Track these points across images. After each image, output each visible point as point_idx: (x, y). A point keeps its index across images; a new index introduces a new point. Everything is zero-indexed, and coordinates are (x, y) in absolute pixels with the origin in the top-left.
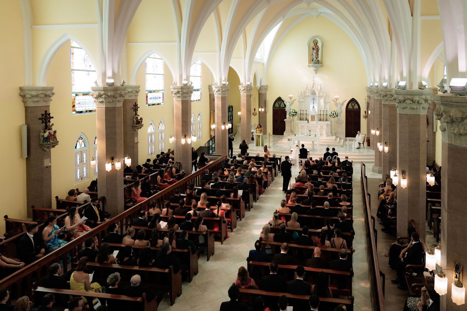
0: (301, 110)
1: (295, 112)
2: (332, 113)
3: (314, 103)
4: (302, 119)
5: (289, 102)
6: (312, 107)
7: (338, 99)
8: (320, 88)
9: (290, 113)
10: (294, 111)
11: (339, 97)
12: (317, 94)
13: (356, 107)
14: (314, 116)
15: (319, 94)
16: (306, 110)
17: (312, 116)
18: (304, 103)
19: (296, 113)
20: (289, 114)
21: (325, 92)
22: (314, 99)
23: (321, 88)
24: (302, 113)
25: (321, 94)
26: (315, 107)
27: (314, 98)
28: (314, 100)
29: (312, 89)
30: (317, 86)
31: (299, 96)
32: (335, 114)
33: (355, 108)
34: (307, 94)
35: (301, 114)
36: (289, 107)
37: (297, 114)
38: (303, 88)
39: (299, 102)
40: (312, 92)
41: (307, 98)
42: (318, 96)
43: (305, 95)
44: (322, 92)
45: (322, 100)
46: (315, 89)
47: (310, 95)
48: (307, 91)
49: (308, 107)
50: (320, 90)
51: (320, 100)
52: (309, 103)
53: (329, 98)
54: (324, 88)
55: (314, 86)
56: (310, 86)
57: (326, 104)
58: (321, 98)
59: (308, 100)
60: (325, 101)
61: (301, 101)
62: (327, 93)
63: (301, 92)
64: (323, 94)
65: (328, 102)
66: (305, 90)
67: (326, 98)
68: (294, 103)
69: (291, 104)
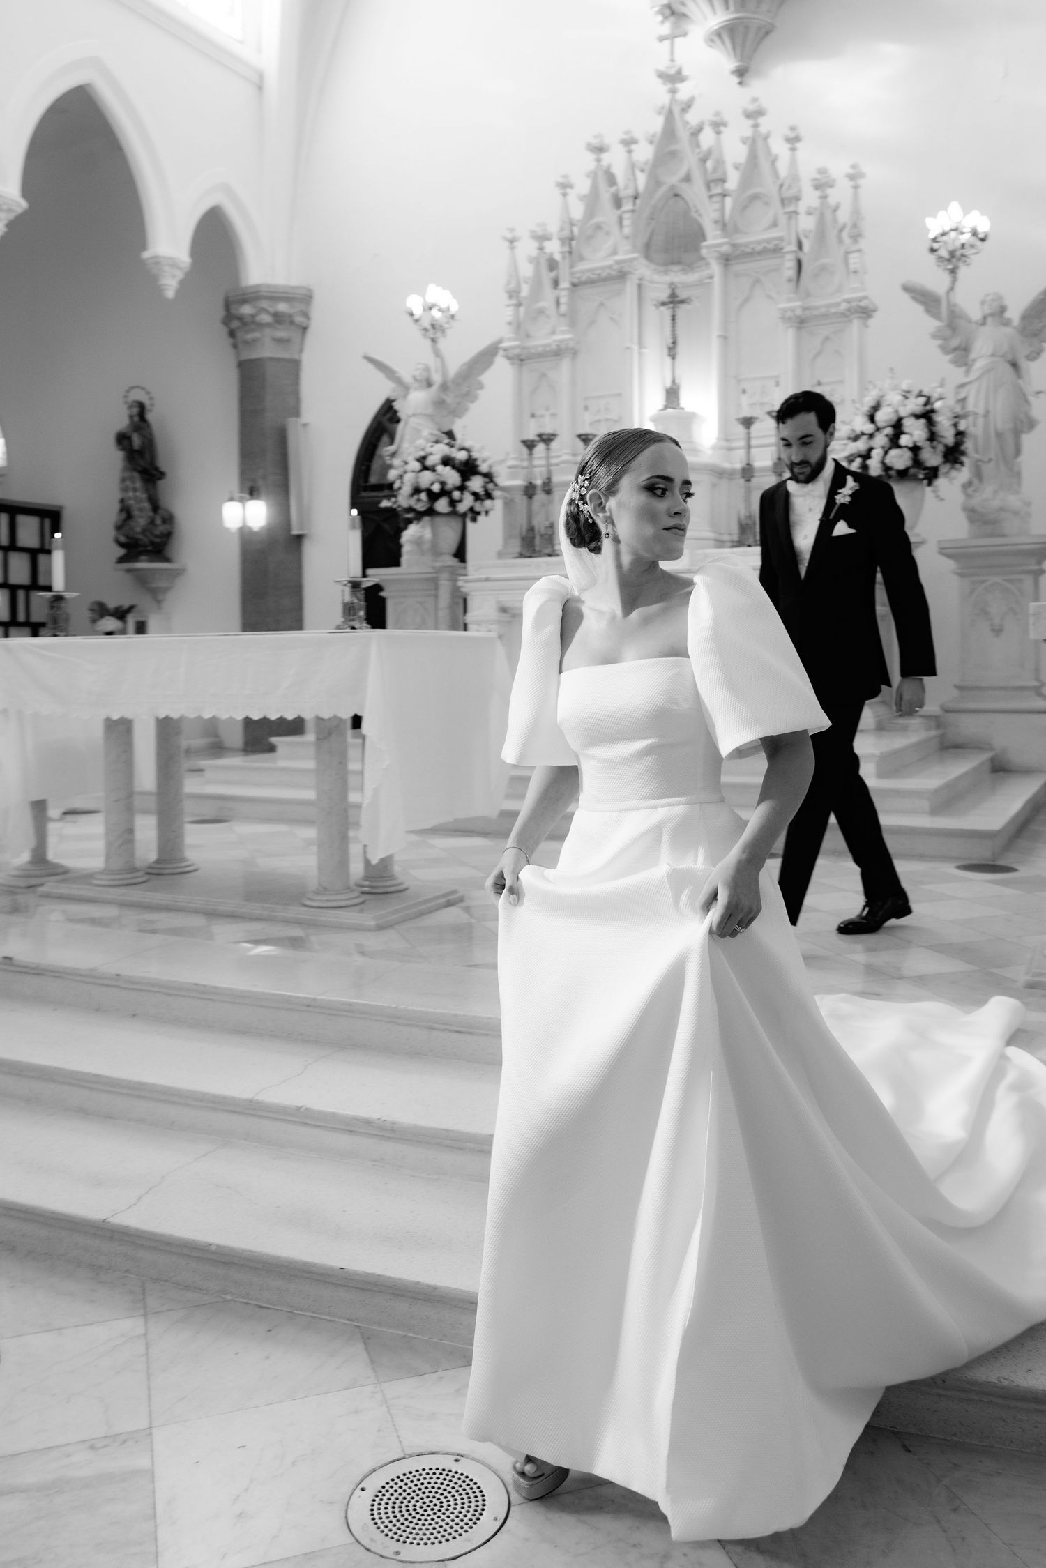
0: (530, 446)
2: (883, 416)
3: (672, 351)
5: (429, 384)
7: (963, 250)
12: (714, 239)
15: (729, 229)
18: (565, 364)
19: (469, 473)
21: (810, 198)
22: (674, 300)
23: (753, 157)
24: (539, 478)
25: (756, 234)
26: (686, 400)
27: (682, 294)
28: (682, 310)
29: (655, 182)
30: (705, 142)
31: (525, 290)
32: (915, 432)
34: (598, 259)
37: (476, 482)
38: (565, 186)
39: (520, 360)
40: (652, 219)
41: (602, 304)
42: (726, 260)
43: (583, 272)
44: (766, 204)
45: (770, 297)
46: (684, 186)
47: (632, 260)
48: (597, 220)
49: (619, 395)
50: (746, 181)
51: (747, 300)
52: (628, 348)
53: (859, 251)
54: (793, 140)
55: (673, 147)
56: (630, 152)
57: (827, 339)
58: (757, 281)
59: (612, 319)
60: (805, 309)
61: (540, 349)
62: (832, 201)
63: (542, 238)
64: (783, 220)
65: (844, 306)
66: (577, 212)
67: (823, 268)
68: (481, 386)
69: (444, 397)
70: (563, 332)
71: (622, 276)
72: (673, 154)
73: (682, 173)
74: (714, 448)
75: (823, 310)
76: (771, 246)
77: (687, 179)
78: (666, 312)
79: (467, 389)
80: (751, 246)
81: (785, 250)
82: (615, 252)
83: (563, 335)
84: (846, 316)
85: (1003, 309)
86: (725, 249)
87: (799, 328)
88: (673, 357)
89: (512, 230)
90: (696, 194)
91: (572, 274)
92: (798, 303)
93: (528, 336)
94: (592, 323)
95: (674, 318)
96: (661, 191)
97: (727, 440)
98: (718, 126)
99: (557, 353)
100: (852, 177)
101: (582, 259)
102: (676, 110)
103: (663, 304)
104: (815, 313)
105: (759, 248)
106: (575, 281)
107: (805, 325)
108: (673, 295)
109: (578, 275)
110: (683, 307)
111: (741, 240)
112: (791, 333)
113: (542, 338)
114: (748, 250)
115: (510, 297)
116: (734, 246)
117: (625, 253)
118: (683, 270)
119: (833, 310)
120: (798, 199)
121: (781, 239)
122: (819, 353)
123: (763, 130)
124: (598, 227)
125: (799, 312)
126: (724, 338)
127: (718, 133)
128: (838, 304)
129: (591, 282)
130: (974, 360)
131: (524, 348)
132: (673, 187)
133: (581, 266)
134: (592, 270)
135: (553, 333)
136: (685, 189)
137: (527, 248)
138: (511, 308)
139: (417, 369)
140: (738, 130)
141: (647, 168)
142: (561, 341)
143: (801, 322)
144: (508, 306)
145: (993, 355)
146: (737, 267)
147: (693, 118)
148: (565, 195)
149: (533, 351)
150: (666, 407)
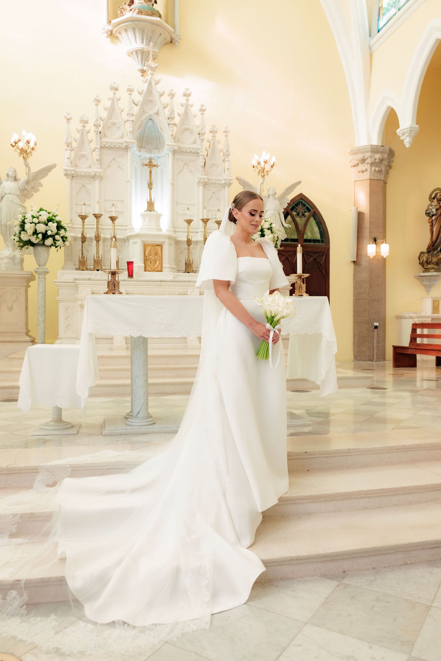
0: (83, 218)
1: (50, 220)
3: (150, 185)
4: (90, 264)
5: (15, 179)
6: (145, 207)
7: (267, 167)
8: (182, 110)
9: (22, 225)
10: (44, 217)
11: (273, 160)
12: (168, 141)
13: (312, 231)
14: (160, 246)
15: (175, 138)
16: (113, 219)
17: (145, 246)
18: (97, 182)
19: (59, 227)
20: (17, 229)
21: (208, 136)
22: (151, 165)
23: (186, 112)
24: (90, 234)
25: (188, 143)
26: (157, 207)
27: (154, 162)
28: (154, 169)
29: (143, 111)
30: (165, 99)
31: (75, 144)
33: (308, 235)
34: (114, 138)
35: (84, 239)
36: (17, 200)
37: (62, 232)
38: (97, 101)
39: (72, 176)
40: (141, 127)
41: (114, 159)
42: (174, 152)
43: (107, 143)
44: (191, 133)
45: (190, 171)
46: (156, 116)
47: (133, 143)
48: (112, 120)
49: (123, 201)
50: (183, 122)
51: (181, 171)
52: (129, 181)
53: (229, 161)
54: (202, 111)
55: (151, 99)
56: (130, 94)
57: (214, 193)
58: (186, 164)
59: (119, 167)
60: (208, 179)
61: (83, 174)
62: (217, 139)
63: (85, 122)
64: (198, 142)
65: (224, 181)
66: (104, 115)
67: (214, 165)
68: (41, 186)
69: (26, 187)
70: (96, 168)
71: (127, 148)
72: (151, 101)
73: (155, 110)
74: (168, 231)
75: (214, 181)
76: (193, 151)
77: (157, 113)
78: (147, 169)
79: (33, 185)
80: (186, 149)
81: (200, 154)
82: (122, 137)
83: (95, 169)
84: (224, 185)
85: (275, 194)
86: (176, 148)
87: (204, 187)
88: (150, 189)
89: (68, 114)
90: (161, 121)
91: (101, 142)
92: (206, 177)
93: (76, 166)
94: (109, 166)
95: (151, 172)
96: (146, 116)
97: (173, 228)
98: (172, 96)
99: (94, 177)
100: (225, 132)
101: (105, 136)
102: (153, 83)
103: (146, 165)
104: (211, 182)
105: (188, 151)
106: (103, 146)
107: (206, 186)
108: (150, 162)
109: (104, 143)
110: (155, 168)
111: (182, 146)
112: (201, 188)
113: (84, 168)
114: (184, 150)
115: (68, 146)
116: (179, 147)
117: (129, 139)
118: (147, 152)
119: (218, 182)
120: (204, 134)
121: (198, 149)
122: (211, 198)
123: (190, 102)
124: (114, 124)
125: (206, 180)
126: (173, 184)
127: (172, 98)
128: (221, 180)
129: (110, 148)
130: (267, 211)
131: (75, 171)
132: (150, 115)
133: (105, 140)
134: (112, 143)
135: (90, 167)
136: (155, 118)
137: (76, 125)
138: (69, 151)
139: (11, 171)
140: (180, 99)
141: (139, 104)
142: (97, 172)
143: (205, 184)
144: (66, 150)
145: (274, 210)
146: (177, 156)
147: (159, 88)
148: (97, 105)
149: (79, 174)
150: (148, 210)
